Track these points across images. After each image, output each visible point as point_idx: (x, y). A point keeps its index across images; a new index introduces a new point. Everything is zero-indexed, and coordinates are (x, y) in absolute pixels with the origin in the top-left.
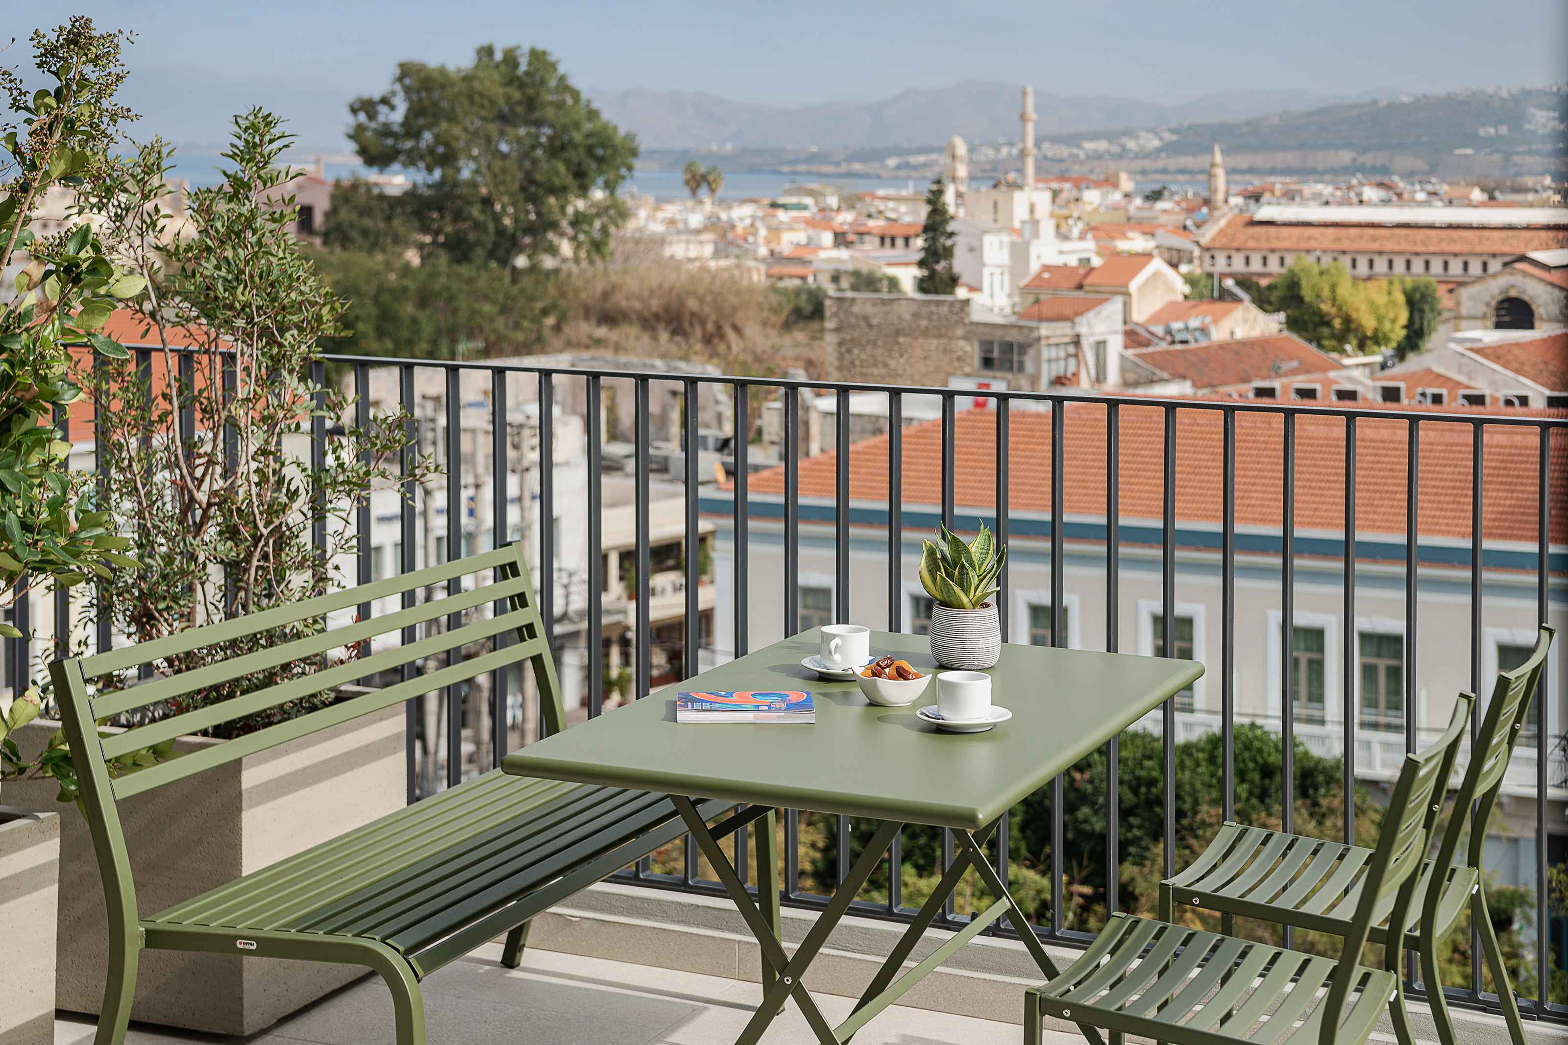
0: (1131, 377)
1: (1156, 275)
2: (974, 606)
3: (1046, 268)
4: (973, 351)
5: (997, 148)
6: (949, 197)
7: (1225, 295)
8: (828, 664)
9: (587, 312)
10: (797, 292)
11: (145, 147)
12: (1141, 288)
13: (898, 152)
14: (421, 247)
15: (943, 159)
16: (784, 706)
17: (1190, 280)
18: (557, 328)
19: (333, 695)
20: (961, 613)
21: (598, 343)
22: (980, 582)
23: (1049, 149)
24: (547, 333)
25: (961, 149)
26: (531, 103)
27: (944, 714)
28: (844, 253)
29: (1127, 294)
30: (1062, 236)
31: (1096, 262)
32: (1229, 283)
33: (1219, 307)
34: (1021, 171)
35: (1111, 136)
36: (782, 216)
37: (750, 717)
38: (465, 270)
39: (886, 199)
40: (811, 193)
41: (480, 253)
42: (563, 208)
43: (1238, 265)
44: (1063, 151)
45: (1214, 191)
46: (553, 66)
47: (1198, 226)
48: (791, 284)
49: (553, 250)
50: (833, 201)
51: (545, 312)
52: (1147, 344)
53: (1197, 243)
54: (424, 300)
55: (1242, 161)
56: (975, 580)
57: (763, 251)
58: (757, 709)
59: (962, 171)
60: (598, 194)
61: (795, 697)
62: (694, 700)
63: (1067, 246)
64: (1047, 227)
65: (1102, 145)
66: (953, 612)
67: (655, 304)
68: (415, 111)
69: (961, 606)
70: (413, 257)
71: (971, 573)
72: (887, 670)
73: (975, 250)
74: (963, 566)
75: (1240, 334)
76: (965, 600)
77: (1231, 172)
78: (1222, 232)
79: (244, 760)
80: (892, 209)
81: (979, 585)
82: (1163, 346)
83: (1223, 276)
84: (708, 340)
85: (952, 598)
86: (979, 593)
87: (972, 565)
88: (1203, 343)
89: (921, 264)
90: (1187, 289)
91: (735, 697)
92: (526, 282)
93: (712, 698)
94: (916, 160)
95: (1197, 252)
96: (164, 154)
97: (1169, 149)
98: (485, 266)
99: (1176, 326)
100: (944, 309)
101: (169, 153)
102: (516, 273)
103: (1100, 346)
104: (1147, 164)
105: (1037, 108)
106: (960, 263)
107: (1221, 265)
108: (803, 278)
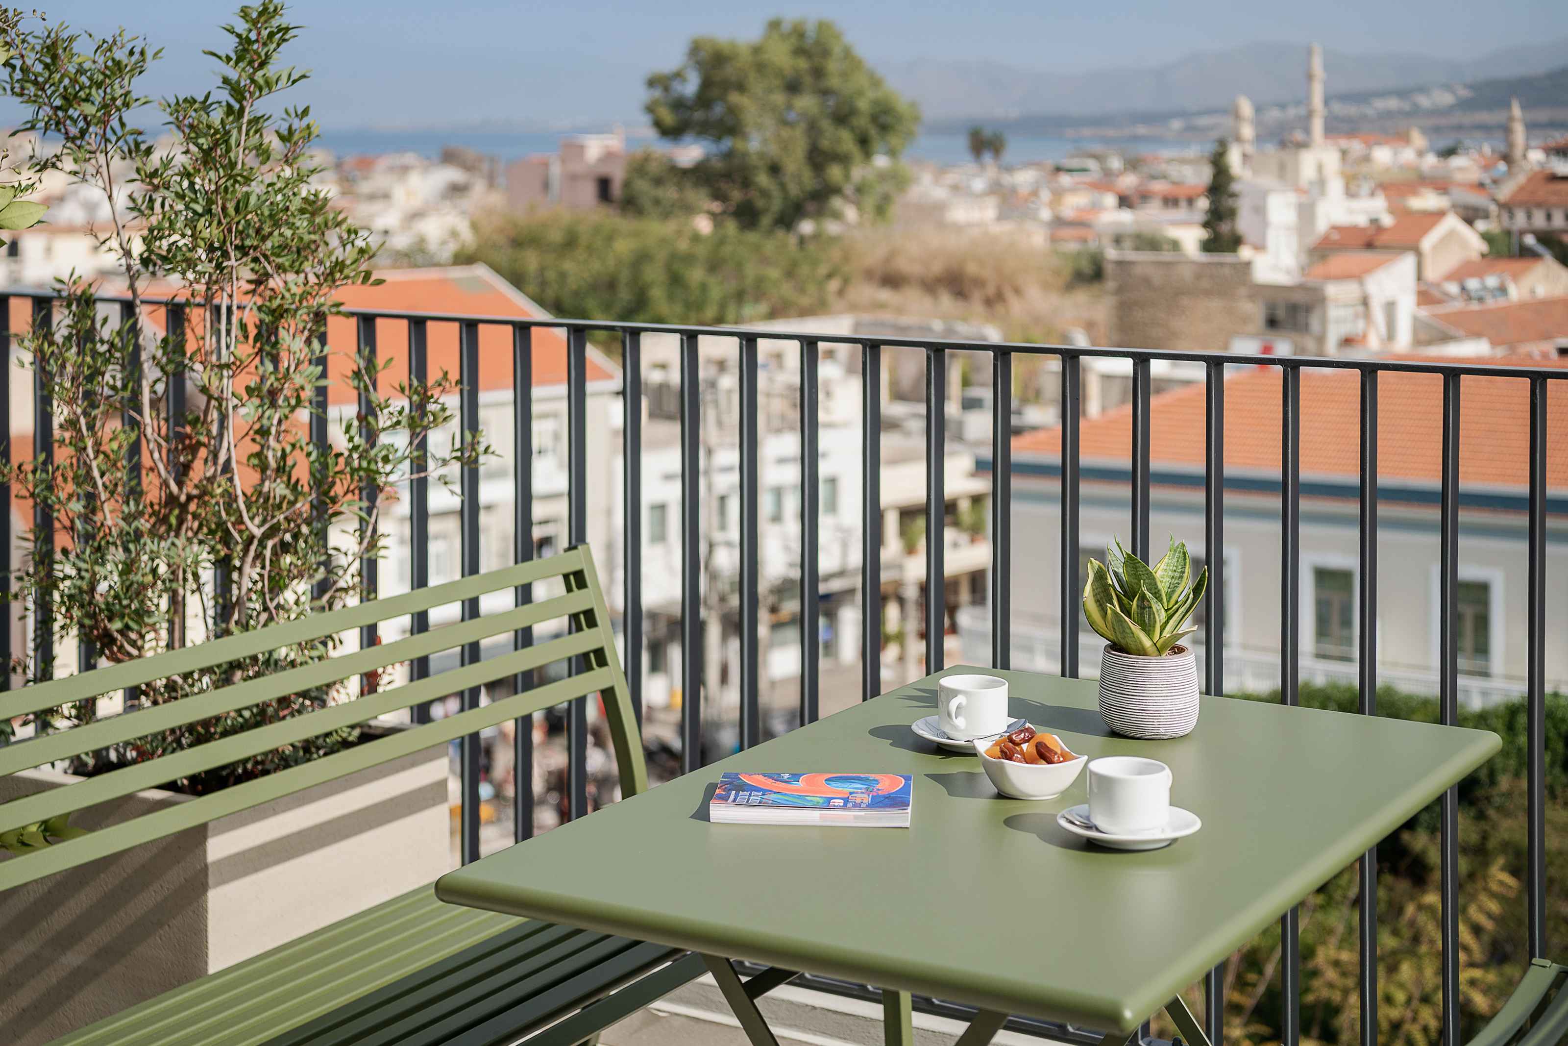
0: (1423, 336)
1: (1451, 234)
2: (1160, 652)
3: (1335, 228)
4: (1256, 311)
5: (1283, 106)
6: (1234, 158)
7: (1526, 253)
8: (947, 729)
9: (869, 275)
10: (1079, 254)
11: (104, 41)
12: (1435, 248)
13: (1182, 114)
14: (714, 216)
15: (1227, 121)
16: (867, 799)
17: (1486, 237)
18: (841, 293)
19: (356, 733)
20: (1141, 660)
21: (881, 306)
22: (1170, 618)
23: (1338, 108)
24: (831, 298)
25: (1246, 108)
26: (818, 73)
27: (1098, 820)
28: (1126, 217)
29: (1419, 254)
30: (1350, 193)
31: (1387, 220)
32: (1530, 240)
33: (1517, 265)
34: (1307, 131)
35: (1402, 94)
36: (1065, 180)
37: (813, 817)
38: (752, 237)
39: (1169, 161)
40: (1095, 157)
41: (766, 221)
42: (847, 177)
43: (1539, 221)
44: (1352, 110)
45: (1511, 145)
46: (838, 36)
47: (1495, 182)
48: (1072, 247)
49: (837, 216)
50: (1116, 163)
51: (830, 276)
52: (1439, 302)
53: (1494, 200)
54: (714, 266)
55: (1543, 115)
56: (1162, 616)
57: (1046, 214)
58: (827, 805)
59: (1247, 131)
60: (881, 161)
61: (888, 784)
62: (741, 787)
63: (1356, 204)
64: (1336, 186)
65: (1393, 103)
66: (1131, 659)
67: (937, 268)
68: (706, 84)
69: (1141, 652)
70: (703, 225)
71: (1156, 606)
72: (1025, 746)
73: (1260, 210)
74: (1143, 597)
75: (1542, 291)
76: (1147, 643)
77: (1531, 127)
78: (1522, 189)
79: (211, 826)
80: (1175, 171)
81: (1167, 622)
82: (1458, 305)
83: (1522, 233)
84: (989, 302)
85: (1129, 641)
86: (1167, 633)
87: (1157, 595)
88: (1501, 302)
89: (1206, 225)
90: (1484, 247)
91: (801, 784)
92: (811, 247)
93: (768, 783)
94: (1203, 121)
95: (1493, 208)
96: (149, 55)
97: (1465, 105)
98: (770, 232)
99: (1473, 284)
100: (1227, 271)
101: (156, 54)
102: (802, 241)
103: (1390, 307)
104: (1442, 121)
105: (1326, 67)
106: (1244, 223)
107: (1520, 220)
108: (1084, 241)
